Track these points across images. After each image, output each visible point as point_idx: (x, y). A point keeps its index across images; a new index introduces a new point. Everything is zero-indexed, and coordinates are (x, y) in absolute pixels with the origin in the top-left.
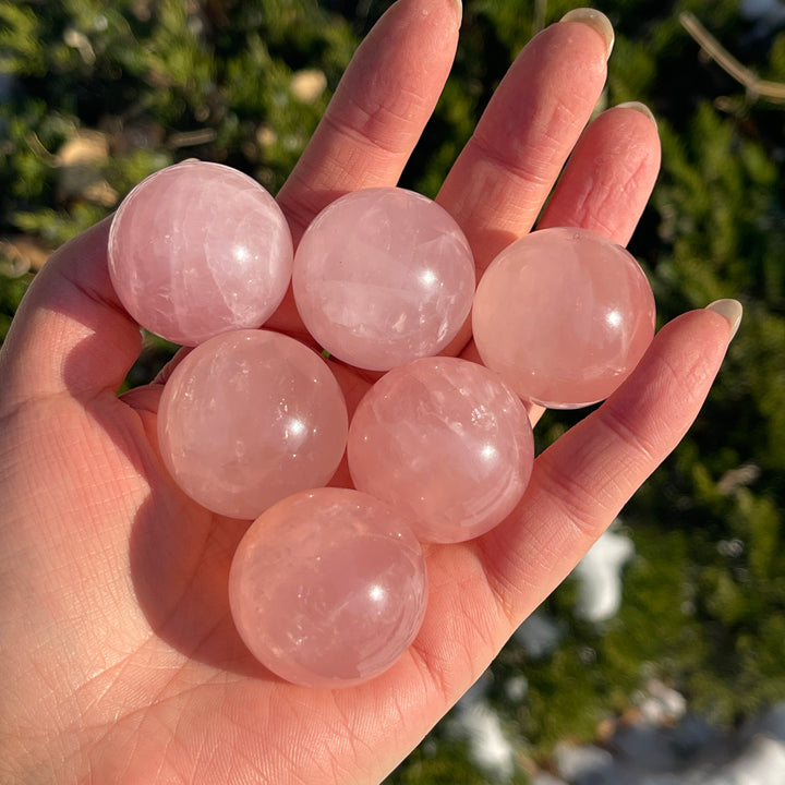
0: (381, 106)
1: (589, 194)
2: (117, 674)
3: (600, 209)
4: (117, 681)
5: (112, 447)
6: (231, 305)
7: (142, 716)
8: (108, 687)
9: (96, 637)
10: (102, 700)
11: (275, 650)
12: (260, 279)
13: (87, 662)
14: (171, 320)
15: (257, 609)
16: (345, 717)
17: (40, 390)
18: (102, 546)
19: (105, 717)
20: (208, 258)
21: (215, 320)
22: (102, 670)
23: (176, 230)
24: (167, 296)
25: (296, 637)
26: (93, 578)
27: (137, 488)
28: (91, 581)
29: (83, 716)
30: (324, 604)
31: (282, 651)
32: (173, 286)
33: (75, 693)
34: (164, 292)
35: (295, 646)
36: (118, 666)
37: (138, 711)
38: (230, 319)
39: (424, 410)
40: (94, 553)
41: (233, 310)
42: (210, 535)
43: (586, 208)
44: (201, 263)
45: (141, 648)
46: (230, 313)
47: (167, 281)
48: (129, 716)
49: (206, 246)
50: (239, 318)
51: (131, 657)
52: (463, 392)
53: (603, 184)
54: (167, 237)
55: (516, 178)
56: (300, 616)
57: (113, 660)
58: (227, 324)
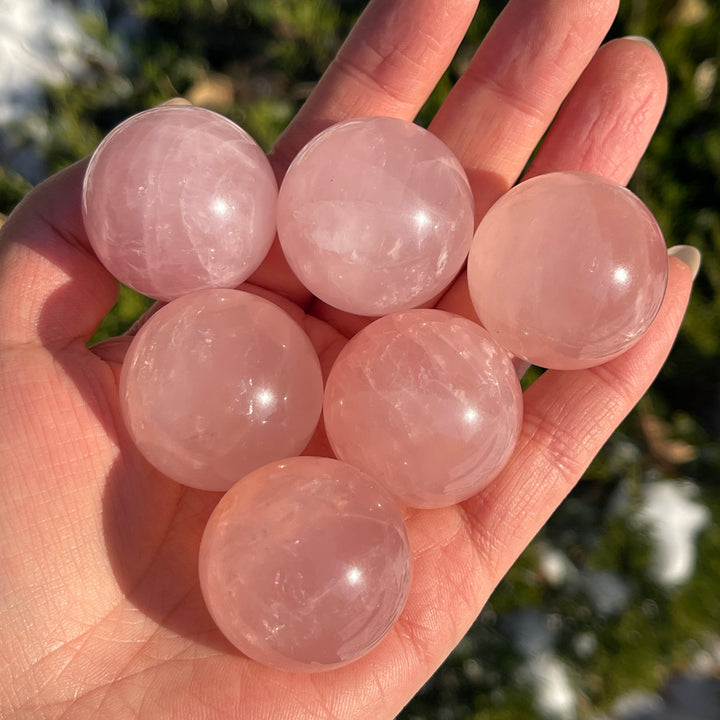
0: (396, 48)
1: (595, 124)
2: (78, 647)
3: (606, 140)
4: (77, 655)
5: (80, 403)
6: (206, 264)
7: (102, 695)
8: (67, 662)
9: (56, 607)
10: (61, 675)
11: (249, 637)
12: (239, 238)
13: (46, 635)
14: (143, 277)
15: (230, 593)
16: (322, 696)
17: (7, 339)
18: (67, 510)
19: (64, 695)
20: (184, 213)
21: (189, 279)
22: (62, 644)
23: (151, 182)
24: (138, 251)
25: (272, 625)
26: (55, 544)
27: (106, 448)
28: (53, 547)
29: (40, 693)
30: (303, 592)
31: (256, 638)
32: (146, 241)
33: (33, 667)
34: (135, 246)
35: (271, 634)
36: (78, 639)
37: (99, 689)
38: (205, 279)
39: (426, 377)
40: (57, 516)
41: (209, 270)
42: (180, 500)
43: (591, 139)
44: (175, 219)
45: (104, 620)
46: (206, 273)
47: (140, 236)
48: (89, 694)
49: (182, 202)
50: (215, 278)
51: (93, 629)
52: (465, 355)
53: (610, 112)
54: (141, 188)
55: (516, 112)
56: (276, 605)
57: (73, 632)
58: (202, 283)
